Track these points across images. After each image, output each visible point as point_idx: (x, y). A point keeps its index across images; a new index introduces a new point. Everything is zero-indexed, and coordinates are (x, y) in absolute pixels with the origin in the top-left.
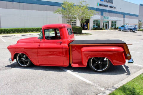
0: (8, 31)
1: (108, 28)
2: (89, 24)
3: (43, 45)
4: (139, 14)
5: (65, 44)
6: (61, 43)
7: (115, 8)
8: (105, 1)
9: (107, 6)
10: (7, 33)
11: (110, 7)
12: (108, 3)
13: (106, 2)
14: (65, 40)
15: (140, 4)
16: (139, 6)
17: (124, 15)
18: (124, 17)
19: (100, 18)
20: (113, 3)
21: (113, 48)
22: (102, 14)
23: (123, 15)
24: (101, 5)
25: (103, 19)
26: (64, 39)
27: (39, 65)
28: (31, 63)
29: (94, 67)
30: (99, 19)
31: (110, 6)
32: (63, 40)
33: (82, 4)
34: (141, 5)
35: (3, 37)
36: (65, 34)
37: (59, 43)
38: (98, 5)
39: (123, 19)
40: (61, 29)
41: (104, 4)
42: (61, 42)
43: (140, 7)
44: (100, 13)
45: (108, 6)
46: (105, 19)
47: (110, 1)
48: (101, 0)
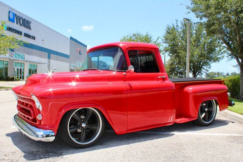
1: (23, 78)
8: (17, 23)
12: (23, 27)
13: (19, 25)
17: (50, 53)
18: (49, 58)
20: (30, 29)
23: (47, 54)
24: (9, 29)
31: (26, 34)
34: (71, 38)
38: (5, 28)
39: (47, 60)
41: (15, 28)
43: (70, 42)
45: (23, 34)
47: (26, 23)
48: (10, 20)
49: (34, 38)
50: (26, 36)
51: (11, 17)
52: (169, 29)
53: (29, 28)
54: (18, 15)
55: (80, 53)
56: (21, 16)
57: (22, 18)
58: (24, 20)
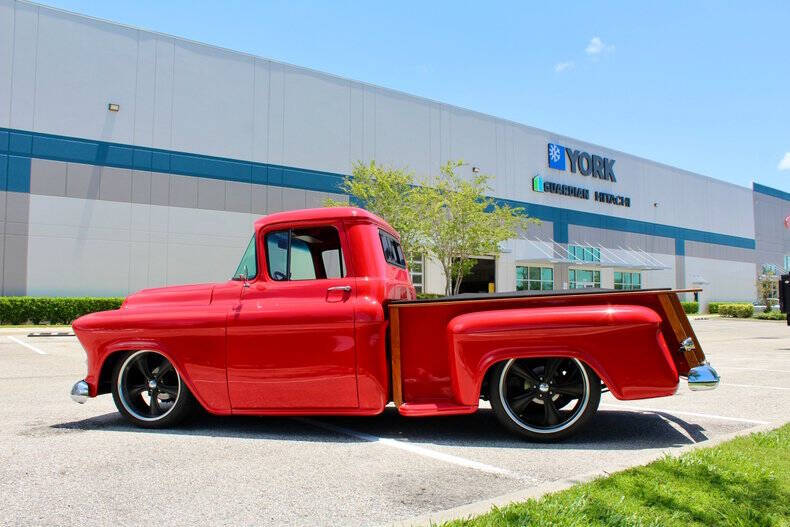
0: (56, 313)
2: (491, 285)
3: (258, 307)
4: (757, 233)
5: (367, 298)
6: (346, 295)
7: (628, 205)
8: (573, 170)
9: (584, 194)
10: (53, 322)
11: (601, 197)
12: (590, 177)
13: (578, 173)
14: (366, 279)
15: (755, 185)
16: (750, 196)
17: (680, 238)
18: (680, 251)
19: (550, 256)
20: (613, 179)
21: (610, 311)
22: (561, 236)
23: (672, 241)
24: (551, 187)
25: (569, 261)
26: (363, 276)
27: (229, 412)
28: (189, 399)
29: (516, 413)
30: (546, 261)
31: (602, 195)
32: (358, 279)
33: (451, 175)
34: (757, 188)
35: (31, 335)
36: (367, 250)
37: (339, 292)
38: (539, 186)
39: (672, 259)
40: (350, 226)
41: (567, 184)
42: (347, 288)
43: (755, 198)
44: (548, 226)
45: (592, 195)
46: (579, 261)
47: (600, 167)
48: (551, 164)
49: (626, 202)
50: (602, 200)
51: (556, 157)
53: (609, 176)
54: (573, 148)
56: (582, 150)
57: (585, 155)
58: (592, 160)
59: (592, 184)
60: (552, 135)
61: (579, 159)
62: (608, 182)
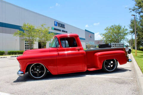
4: (86, 38)
9: (60, 30)
11: (63, 31)
13: (59, 27)
16: (85, 32)
24: (55, 29)
34: (86, 30)
37: (77, 50)
38: (53, 29)
42: (79, 49)
45: (61, 31)
47: (63, 26)
48: (55, 25)
49: (67, 32)
51: (56, 24)
52: (132, 21)
53: (64, 27)
54: (58, 22)
55: (91, 37)
56: (60, 23)
57: (60, 24)
58: (62, 24)
59: (62, 29)
60: (55, 20)
61: (59, 24)
62: (64, 28)
